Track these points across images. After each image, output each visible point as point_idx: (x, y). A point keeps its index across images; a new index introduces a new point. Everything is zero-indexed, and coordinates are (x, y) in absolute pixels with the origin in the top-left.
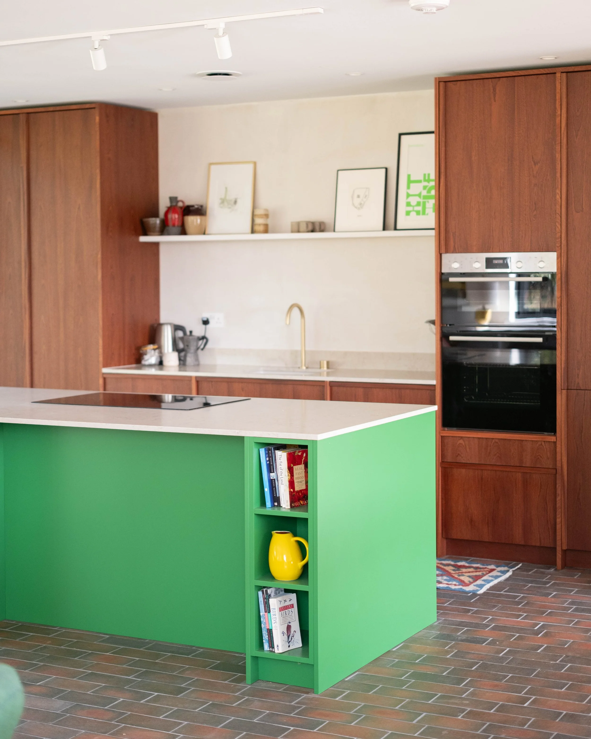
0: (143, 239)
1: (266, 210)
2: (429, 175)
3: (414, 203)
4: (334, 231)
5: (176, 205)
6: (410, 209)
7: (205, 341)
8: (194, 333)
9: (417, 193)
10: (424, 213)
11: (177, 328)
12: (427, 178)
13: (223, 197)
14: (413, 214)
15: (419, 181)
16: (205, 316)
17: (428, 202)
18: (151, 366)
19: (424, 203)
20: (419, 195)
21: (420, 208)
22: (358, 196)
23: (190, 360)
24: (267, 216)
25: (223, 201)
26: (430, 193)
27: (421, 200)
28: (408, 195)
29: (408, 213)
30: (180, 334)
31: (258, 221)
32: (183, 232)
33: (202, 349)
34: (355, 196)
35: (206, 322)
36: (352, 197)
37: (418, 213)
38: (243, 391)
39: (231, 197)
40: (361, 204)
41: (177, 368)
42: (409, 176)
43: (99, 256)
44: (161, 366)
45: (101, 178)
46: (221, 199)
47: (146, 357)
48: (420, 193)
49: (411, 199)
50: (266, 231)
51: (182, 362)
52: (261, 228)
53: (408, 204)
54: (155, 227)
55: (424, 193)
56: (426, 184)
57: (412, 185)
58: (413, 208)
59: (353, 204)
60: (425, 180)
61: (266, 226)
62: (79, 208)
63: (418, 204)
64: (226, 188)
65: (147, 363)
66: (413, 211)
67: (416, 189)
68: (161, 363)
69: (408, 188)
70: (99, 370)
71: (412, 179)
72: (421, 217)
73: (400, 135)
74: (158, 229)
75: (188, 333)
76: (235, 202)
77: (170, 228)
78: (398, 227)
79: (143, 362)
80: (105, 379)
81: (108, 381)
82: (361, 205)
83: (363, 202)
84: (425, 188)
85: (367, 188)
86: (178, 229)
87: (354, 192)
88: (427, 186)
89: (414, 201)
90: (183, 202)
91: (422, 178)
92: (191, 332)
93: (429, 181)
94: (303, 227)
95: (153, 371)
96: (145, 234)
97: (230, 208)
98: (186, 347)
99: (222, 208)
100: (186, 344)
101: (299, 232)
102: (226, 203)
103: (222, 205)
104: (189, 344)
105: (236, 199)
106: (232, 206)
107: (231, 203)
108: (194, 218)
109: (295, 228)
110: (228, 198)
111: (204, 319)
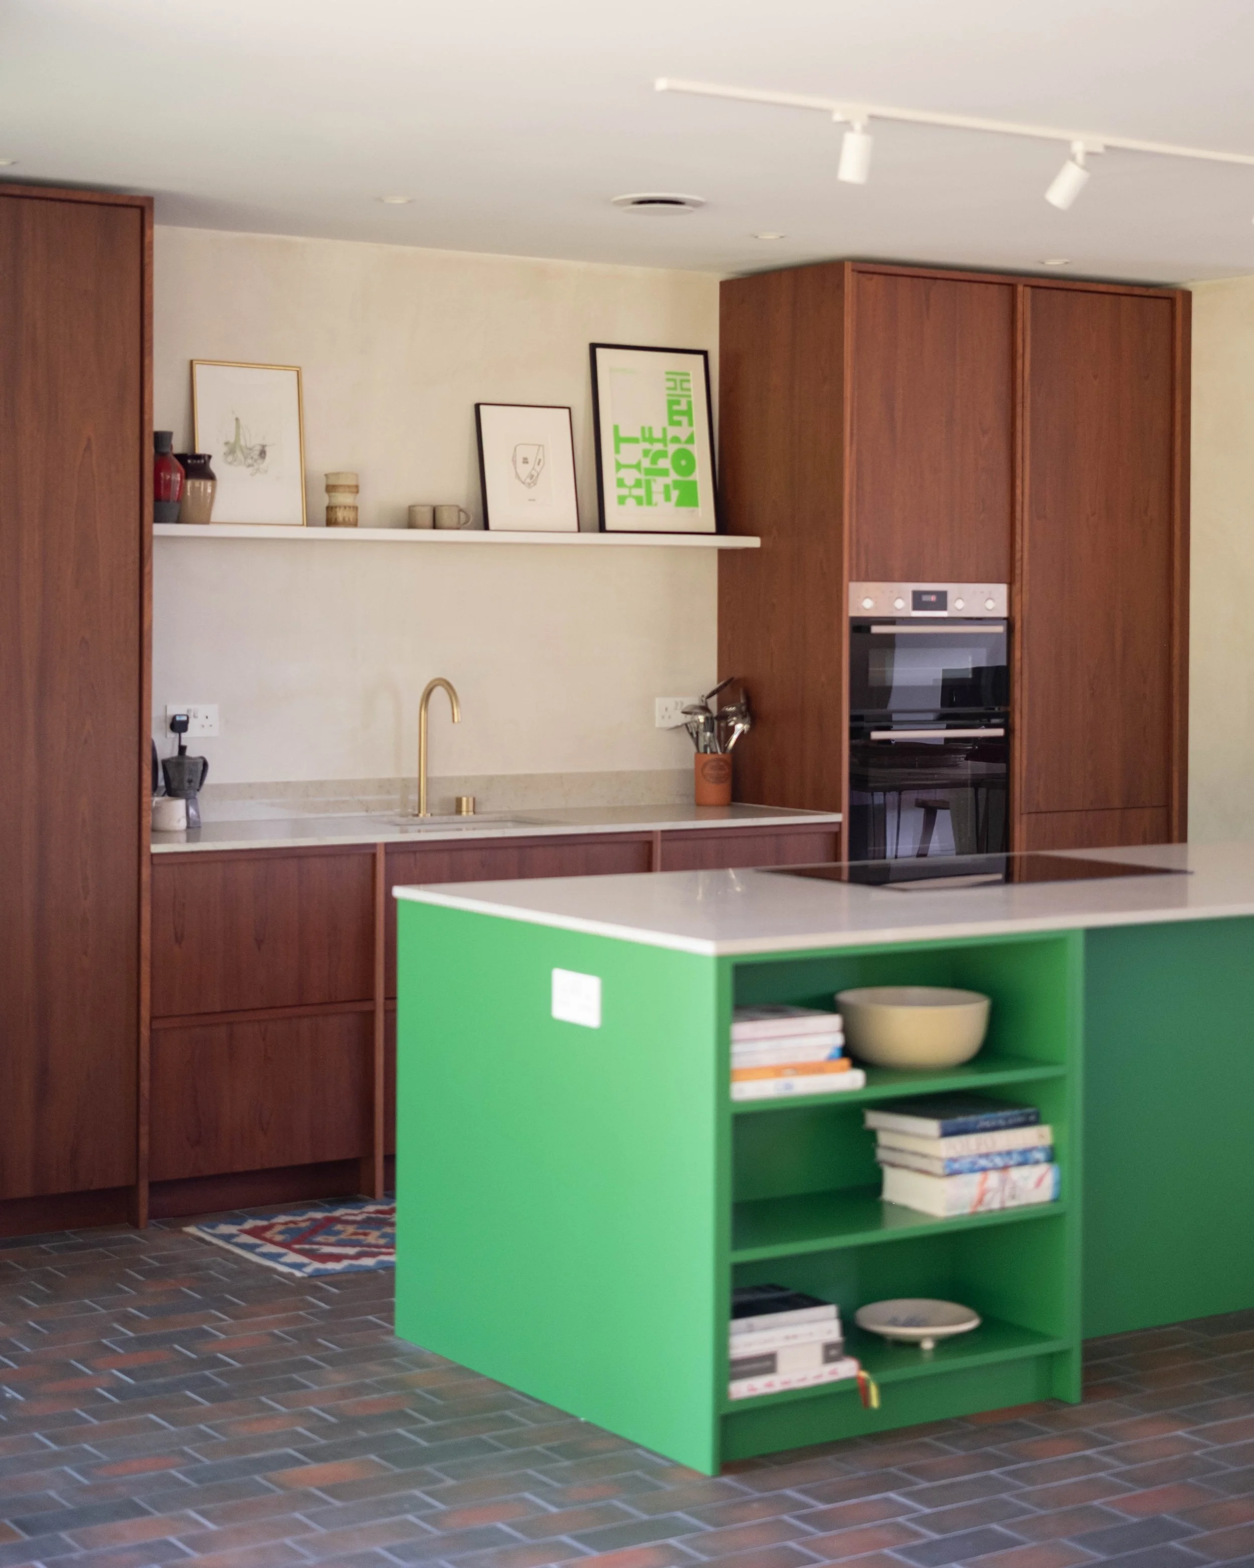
1: (357, 476)
2: (650, 429)
3: (629, 482)
4: (489, 529)
5: (168, 450)
6: (624, 492)
8: (189, 753)
9: (634, 462)
10: (649, 503)
12: (647, 435)
13: (232, 440)
14: (631, 502)
15: (635, 440)
16: (182, 710)
17: (655, 481)
19: (648, 482)
20: (638, 466)
21: (641, 492)
22: (525, 461)
24: (355, 488)
25: (232, 450)
26: (656, 464)
27: (643, 477)
28: (619, 466)
29: (622, 500)
32: (181, 515)
34: (519, 460)
35: (181, 726)
36: (514, 462)
37: (639, 500)
39: (252, 440)
40: (532, 477)
42: (616, 428)
46: (227, 443)
48: (639, 464)
49: (623, 473)
53: (620, 483)
55: (646, 463)
56: (647, 446)
57: (623, 446)
58: (630, 492)
59: (518, 476)
60: (645, 440)
61: (355, 509)
62: (88, 448)
63: (638, 484)
64: (237, 419)
66: (630, 496)
67: (632, 453)
69: (617, 451)
71: (623, 434)
72: (645, 508)
73: (593, 347)
76: (263, 453)
78: (609, 526)
82: (532, 480)
83: (535, 474)
84: (646, 453)
85: (540, 446)
87: (515, 450)
88: (649, 451)
89: (630, 476)
91: (638, 435)
93: (651, 440)
97: (249, 466)
98: (186, 784)
99: (230, 463)
100: (187, 777)
101: (435, 526)
102: (239, 454)
103: (230, 458)
104: (191, 777)
105: (264, 446)
106: (256, 461)
107: (252, 455)
108: (200, 484)
109: (427, 518)
110: (242, 443)
111: (178, 719)
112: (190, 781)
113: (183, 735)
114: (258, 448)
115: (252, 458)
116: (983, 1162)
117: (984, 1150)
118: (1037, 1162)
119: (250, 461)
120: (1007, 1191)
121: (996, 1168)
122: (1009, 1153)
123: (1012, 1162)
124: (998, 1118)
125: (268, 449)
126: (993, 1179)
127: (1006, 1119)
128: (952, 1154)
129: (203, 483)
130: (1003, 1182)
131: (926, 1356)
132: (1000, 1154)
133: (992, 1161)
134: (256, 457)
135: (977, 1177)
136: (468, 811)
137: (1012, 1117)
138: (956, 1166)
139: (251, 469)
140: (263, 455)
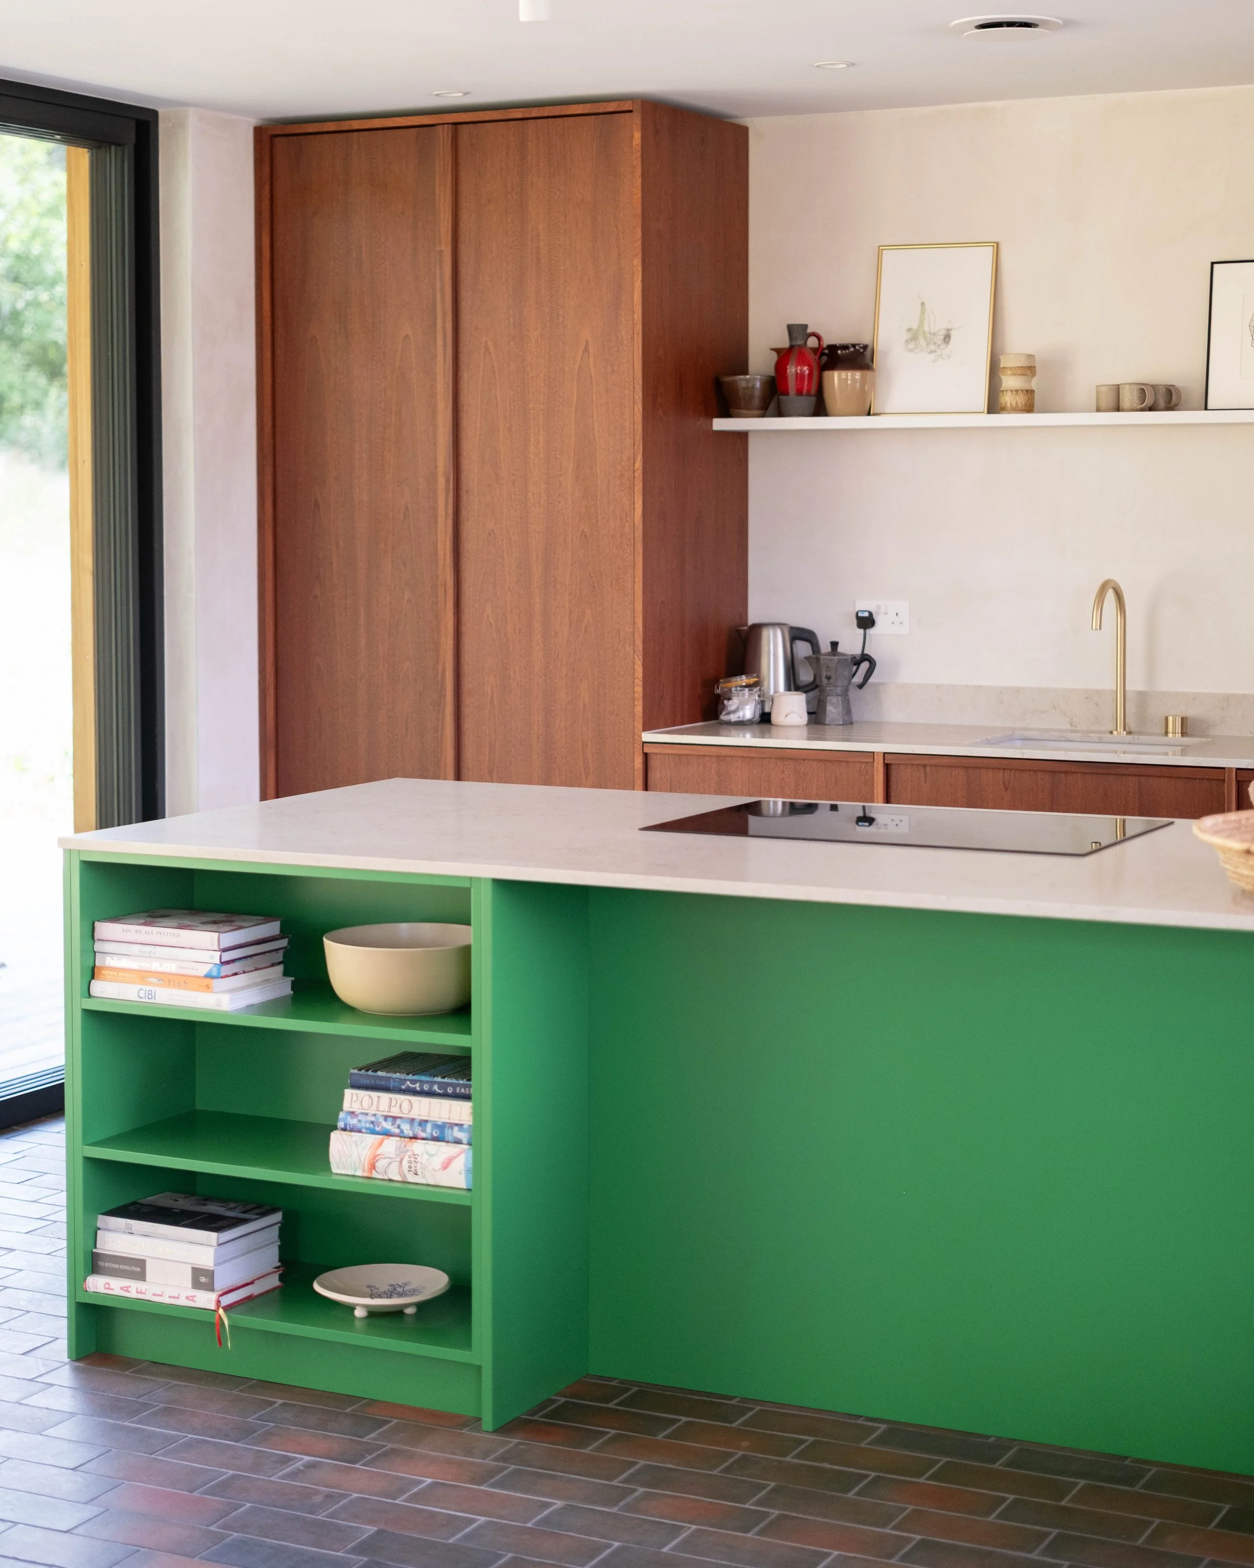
0: (720, 424)
1: (1031, 357)
4: (1206, 409)
5: (805, 344)
7: (865, 666)
8: (840, 649)
11: (798, 635)
13: (915, 326)
16: (864, 606)
18: (741, 724)
23: (833, 710)
24: (1029, 370)
25: (914, 336)
30: (803, 649)
31: (1010, 382)
32: (820, 409)
33: (861, 686)
35: (866, 622)
36: (1251, 327)
38: (1006, 789)
39: (937, 325)
41: (804, 732)
43: (639, 464)
44: (765, 726)
45: (643, 281)
46: (909, 330)
47: (732, 705)
50: (1029, 408)
51: (816, 716)
52: (1021, 400)
54: (751, 397)
61: (1030, 393)
62: (586, 350)
64: (923, 304)
65: (733, 718)
68: (765, 719)
70: (635, 736)
74: (756, 402)
75: (825, 648)
76: (947, 338)
77: (792, 399)
79: (723, 717)
80: (646, 756)
81: (654, 763)
86: (808, 402)
90: (819, 338)
92: (834, 645)
94: (1128, 397)
95: (747, 739)
96: (726, 413)
97: (932, 352)
98: (825, 681)
99: (911, 351)
100: (824, 674)
101: (1118, 409)
102: (922, 341)
103: (911, 346)
104: (828, 674)
105: (948, 330)
106: (939, 346)
107: (935, 340)
108: (847, 375)
109: (1107, 399)
110: (926, 328)
111: (860, 614)
112: (829, 678)
113: (871, 632)
114: (943, 332)
115: (935, 344)
116: (387, 1125)
117: (395, 1112)
118: (458, 1142)
119: (932, 347)
120: (405, 1164)
121: (401, 1136)
122: (423, 1123)
123: (424, 1135)
124: (436, 1082)
125: (953, 333)
126: (390, 1145)
127: (441, 1085)
128: (356, 1108)
129: (850, 373)
130: (401, 1153)
131: (358, 1324)
132: (413, 1120)
133: (399, 1127)
134: (939, 342)
135: (371, 1139)
136: (1174, 733)
137: (454, 1086)
138: (353, 1122)
139: (932, 355)
140: (947, 339)
